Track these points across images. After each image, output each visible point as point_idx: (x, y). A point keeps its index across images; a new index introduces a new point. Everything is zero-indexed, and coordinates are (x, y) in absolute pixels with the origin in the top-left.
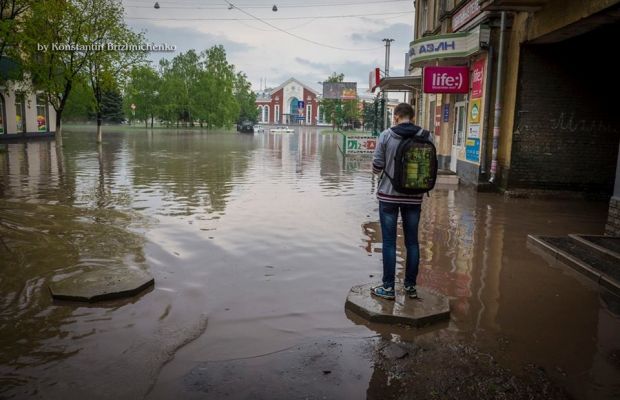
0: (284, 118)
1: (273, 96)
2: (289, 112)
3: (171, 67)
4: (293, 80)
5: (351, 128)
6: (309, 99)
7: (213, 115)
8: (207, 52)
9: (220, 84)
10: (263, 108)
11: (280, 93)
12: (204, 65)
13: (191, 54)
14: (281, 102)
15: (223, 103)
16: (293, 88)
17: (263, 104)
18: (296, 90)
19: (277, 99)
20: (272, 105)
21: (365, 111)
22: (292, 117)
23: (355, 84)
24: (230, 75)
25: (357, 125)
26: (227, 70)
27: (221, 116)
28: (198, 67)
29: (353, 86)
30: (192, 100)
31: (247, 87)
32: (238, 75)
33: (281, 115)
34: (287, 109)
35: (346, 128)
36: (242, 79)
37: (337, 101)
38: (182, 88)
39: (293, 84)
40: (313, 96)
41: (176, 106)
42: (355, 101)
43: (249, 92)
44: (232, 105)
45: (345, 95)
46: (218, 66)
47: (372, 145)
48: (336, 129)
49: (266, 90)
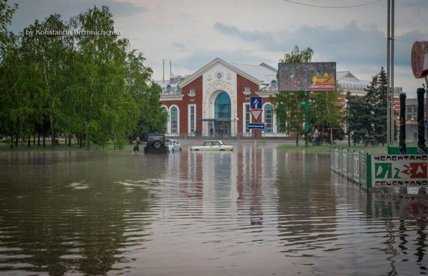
0: (205, 126)
1: (185, 90)
2: (213, 117)
3: (18, 44)
4: (218, 61)
5: (328, 141)
6: (247, 92)
7: (93, 124)
8: (82, 18)
9: (104, 71)
10: (169, 110)
11: (197, 84)
12: (76, 41)
13: (54, 22)
14: (199, 100)
15: (109, 103)
16: (219, 75)
17: (169, 103)
18: (224, 78)
19: (192, 94)
20: (183, 105)
21: (351, 109)
22: (217, 123)
23: (334, 64)
24: (120, 56)
25: (339, 135)
26: (115, 48)
27: (107, 126)
28: (65, 44)
29: (330, 68)
30: (56, 99)
31: (146, 76)
32: (131, 55)
33: (200, 121)
34: (209, 112)
35: (319, 140)
36: (136, 62)
37: (302, 95)
38: (40, 81)
39: (219, 68)
40: (254, 86)
41: (30, 110)
42: (333, 94)
43: (149, 83)
44: (126, 107)
45: (317, 83)
46: (101, 42)
47: (420, 170)
48: (302, 143)
49: (172, 80)
